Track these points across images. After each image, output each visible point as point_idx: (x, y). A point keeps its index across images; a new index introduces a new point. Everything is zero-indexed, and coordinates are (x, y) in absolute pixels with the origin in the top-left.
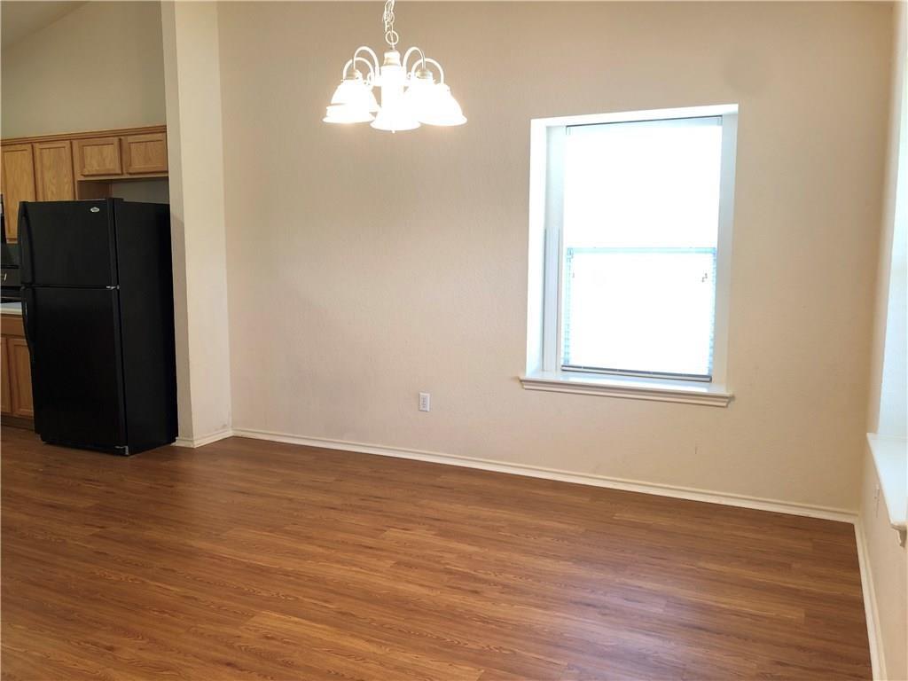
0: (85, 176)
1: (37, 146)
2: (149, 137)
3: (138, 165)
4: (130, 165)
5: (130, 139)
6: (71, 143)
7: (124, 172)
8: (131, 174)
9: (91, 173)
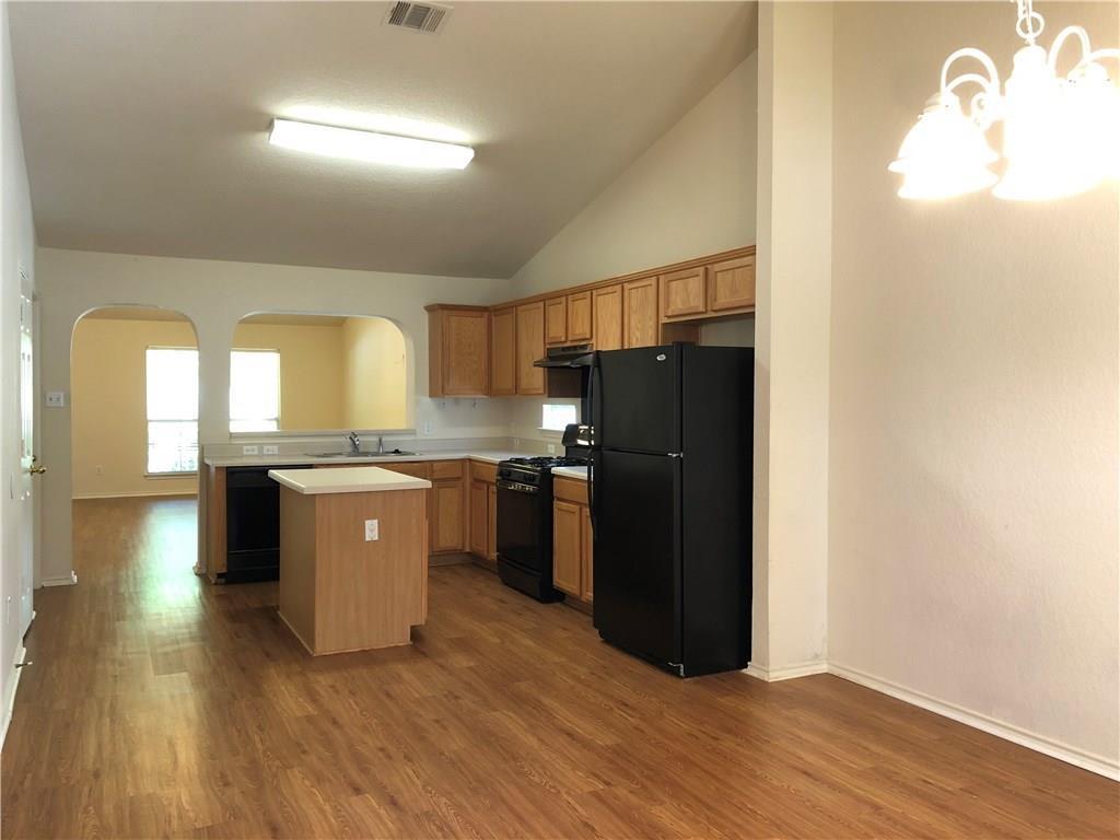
0: (669, 317)
1: (627, 286)
2: (737, 262)
3: (725, 299)
4: (715, 300)
5: (717, 267)
6: (658, 280)
7: (709, 308)
8: (715, 311)
9: (675, 314)
